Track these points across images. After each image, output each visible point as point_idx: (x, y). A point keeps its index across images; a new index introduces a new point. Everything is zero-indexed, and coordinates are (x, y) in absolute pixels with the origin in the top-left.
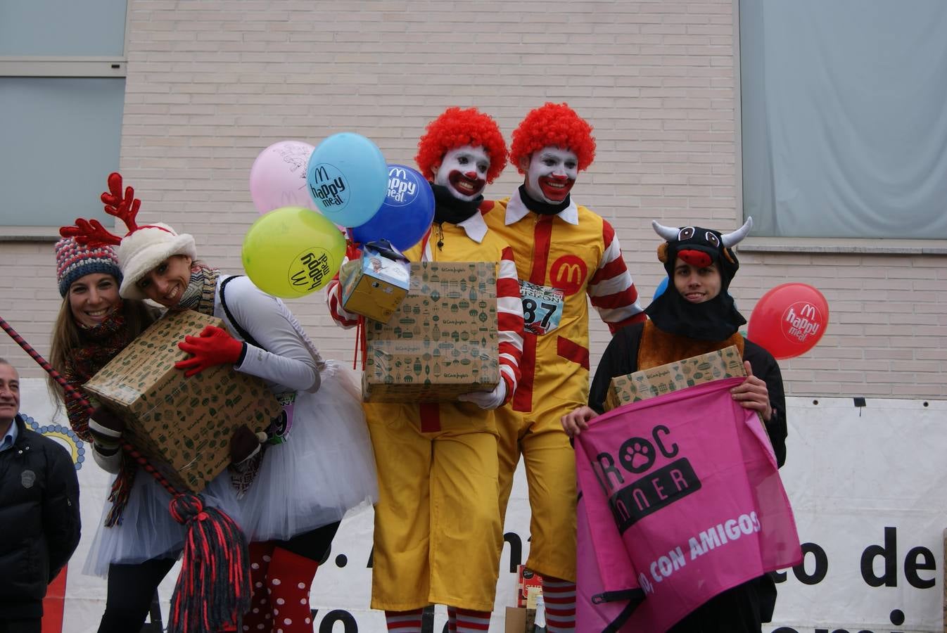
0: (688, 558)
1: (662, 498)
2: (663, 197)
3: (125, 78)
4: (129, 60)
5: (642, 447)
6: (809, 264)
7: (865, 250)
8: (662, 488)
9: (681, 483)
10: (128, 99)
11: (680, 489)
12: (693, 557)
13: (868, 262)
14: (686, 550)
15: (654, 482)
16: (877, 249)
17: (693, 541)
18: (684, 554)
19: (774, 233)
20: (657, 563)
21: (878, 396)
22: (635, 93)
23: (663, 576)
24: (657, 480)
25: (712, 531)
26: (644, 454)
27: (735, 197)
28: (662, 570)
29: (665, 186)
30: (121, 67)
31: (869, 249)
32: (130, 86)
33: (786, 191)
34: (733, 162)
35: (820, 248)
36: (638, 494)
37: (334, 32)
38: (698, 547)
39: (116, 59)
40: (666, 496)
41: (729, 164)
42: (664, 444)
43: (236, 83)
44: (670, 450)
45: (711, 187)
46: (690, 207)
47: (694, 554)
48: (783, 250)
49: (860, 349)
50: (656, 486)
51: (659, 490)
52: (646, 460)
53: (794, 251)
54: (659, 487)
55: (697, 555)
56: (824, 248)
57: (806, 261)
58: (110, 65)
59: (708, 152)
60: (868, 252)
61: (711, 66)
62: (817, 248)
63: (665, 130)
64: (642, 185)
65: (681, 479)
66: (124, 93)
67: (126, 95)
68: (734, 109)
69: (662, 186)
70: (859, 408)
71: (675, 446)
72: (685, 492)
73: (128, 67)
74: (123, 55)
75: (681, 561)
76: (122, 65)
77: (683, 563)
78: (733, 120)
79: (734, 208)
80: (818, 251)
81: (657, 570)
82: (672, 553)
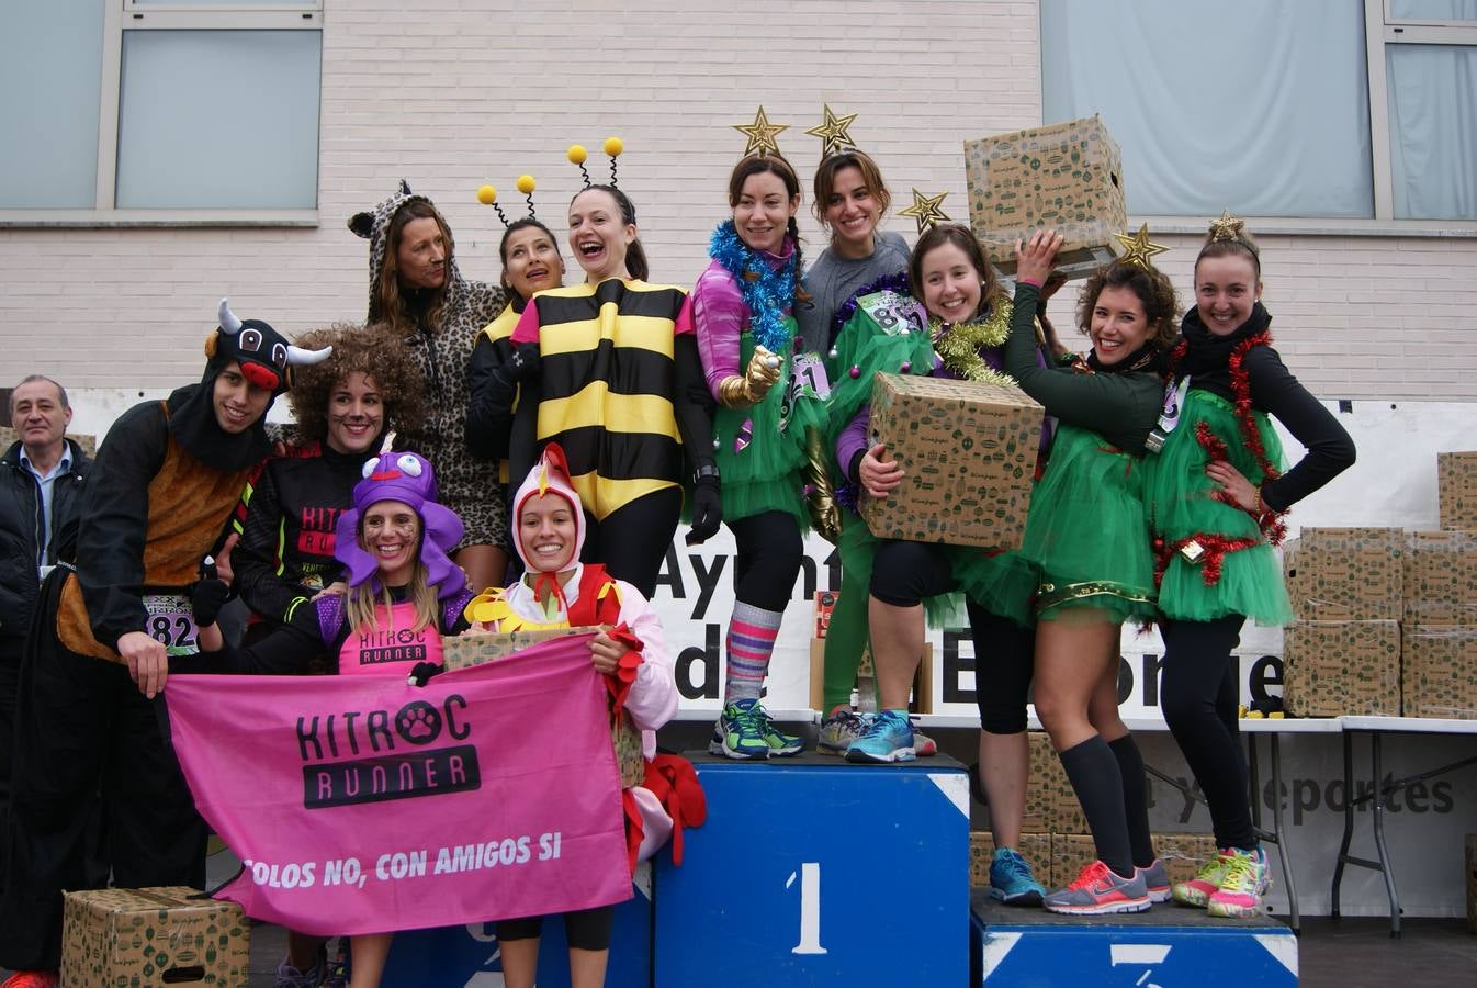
0: (430, 869)
1: (430, 785)
5: (426, 715)
8: (434, 773)
9: (458, 774)
11: (454, 781)
12: (437, 871)
14: (432, 858)
15: (428, 761)
17: (444, 852)
18: (427, 861)
20: (392, 858)
23: (390, 875)
24: (432, 761)
25: (470, 848)
26: (427, 724)
28: (394, 869)
36: (406, 769)
38: (448, 862)
40: (435, 785)
42: (455, 718)
44: (460, 730)
47: (439, 867)
50: (428, 767)
51: (430, 773)
52: (428, 731)
54: (431, 770)
55: (443, 871)
58: (301, 14)
65: (459, 769)
71: (467, 726)
72: (460, 787)
75: (422, 869)
77: (422, 872)
81: (387, 866)
82: (414, 855)
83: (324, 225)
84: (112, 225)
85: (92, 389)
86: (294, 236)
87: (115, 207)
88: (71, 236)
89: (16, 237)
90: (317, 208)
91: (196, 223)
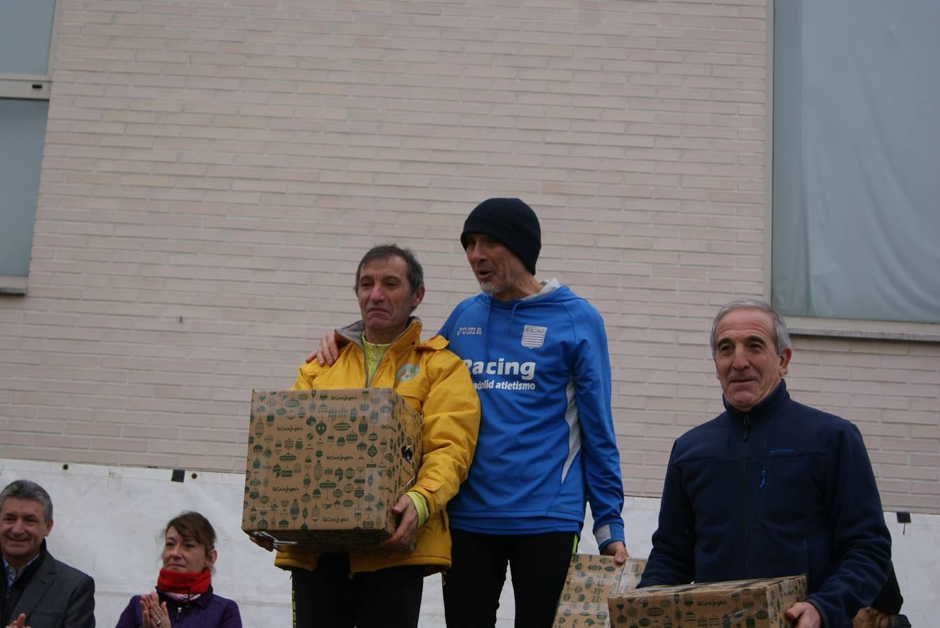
2: (678, 266)
3: (48, 100)
4: (54, 80)
6: (848, 351)
7: (914, 336)
10: (50, 126)
13: (916, 351)
16: (928, 336)
19: (807, 312)
21: (925, 510)
22: (648, 142)
27: (762, 269)
29: (681, 253)
30: (43, 87)
31: (919, 336)
32: (54, 110)
33: (823, 263)
34: (762, 227)
35: (862, 333)
37: (298, 57)
39: (38, 78)
41: (757, 230)
43: (180, 113)
45: (734, 257)
46: (711, 279)
48: (818, 333)
49: (906, 453)
53: (830, 335)
56: (866, 333)
57: (845, 347)
59: (733, 215)
60: (917, 339)
61: (739, 115)
62: (858, 332)
63: (683, 188)
64: (654, 250)
66: (47, 119)
67: (49, 122)
68: (764, 166)
69: (677, 253)
70: (903, 525)
73: (53, 88)
74: (46, 74)
76: (45, 86)
78: (763, 178)
79: (761, 282)
80: (859, 336)
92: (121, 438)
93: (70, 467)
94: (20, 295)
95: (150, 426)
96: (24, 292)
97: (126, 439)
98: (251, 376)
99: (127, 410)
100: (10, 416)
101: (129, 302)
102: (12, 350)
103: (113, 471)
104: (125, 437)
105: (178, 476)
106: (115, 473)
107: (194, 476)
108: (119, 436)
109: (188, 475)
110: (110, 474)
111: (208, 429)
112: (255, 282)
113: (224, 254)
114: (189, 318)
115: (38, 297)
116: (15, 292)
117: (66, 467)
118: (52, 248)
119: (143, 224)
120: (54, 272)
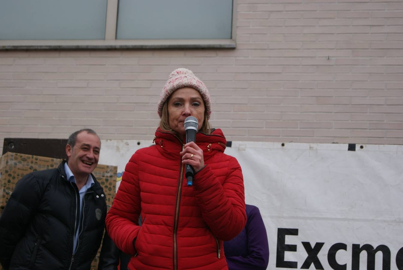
83: (239, 47)
84: (118, 47)
85: (110, 140)
86: (221, 54)
87: (116, 38)
88: (93, 54)
89: (63, 54)
90: (231, 38)
91: (165, 46)
92: (298, 129)
93: (286, 145)
94: (232, 49)
95: (315, 121)
96: (235, 46)
97: (302, 129)
98: (374, 89)
99: (301, 112)
100: (233, 119)
101: (297, 49)
102: (231, 81)
103: (311, 146)
104: (301, 128)
105: (352, 147)
106: (313, 147)
107: (362, 147)
108: (297, 128)
109: (358, 147)
110: (310, 148)
111: (350, 122)
112: (372, 33)
113: (352, 18)
114: (333, 57)
115: (243, 49)
116: (230, 47)
117: (283, 145)
118: (249, 20)
119: (301, 3)
120: (251, 34)
